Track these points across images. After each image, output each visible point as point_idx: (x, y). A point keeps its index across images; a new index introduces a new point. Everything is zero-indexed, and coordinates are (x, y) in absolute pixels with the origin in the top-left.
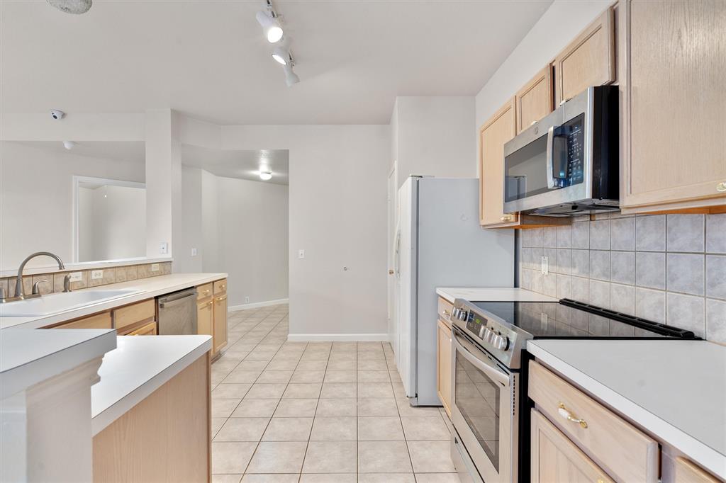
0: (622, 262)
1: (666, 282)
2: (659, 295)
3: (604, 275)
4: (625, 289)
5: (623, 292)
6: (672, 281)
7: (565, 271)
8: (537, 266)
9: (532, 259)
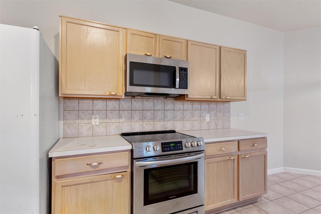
0: (149, 114)
1: (164, 119)
2: (162, 123)
3: (140, 119)
4: (150, 123)
5: (149, 124)
6: (166, 118)
7: (113, 120)
8: (86, 121)
9: (79, 117)
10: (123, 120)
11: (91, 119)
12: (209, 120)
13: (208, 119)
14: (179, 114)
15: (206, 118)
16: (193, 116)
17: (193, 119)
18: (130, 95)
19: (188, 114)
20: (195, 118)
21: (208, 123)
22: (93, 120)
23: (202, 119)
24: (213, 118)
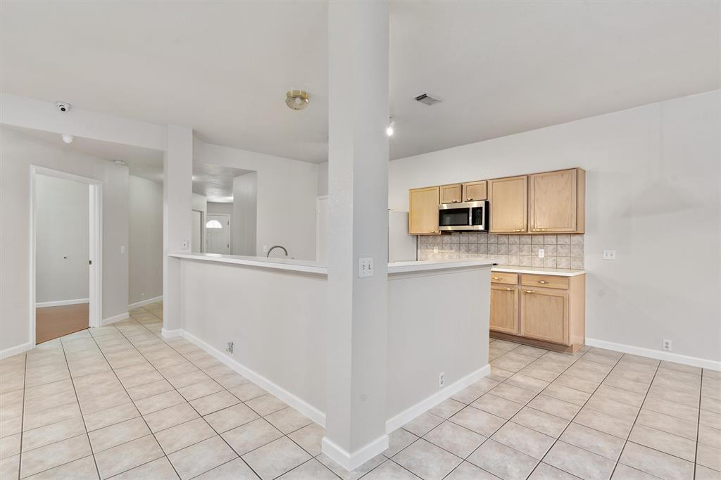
0: (473, 247)
1: (488, 252)
3: (466, 251)
4: (474, 255)
7: (447, 251)
8: (431, 250)
9: (427, 248)
10: (452, 251)
11: (433, 249)
12: (543, 256)
13: (541, 253)
14: (503, 248)
15: (540, 253)
16: (521, 250)
17: (521, 254)
18: (445, 233)
19: (514, 248)
20: (524, 253)
21: (543, 260)
22: (435, 250)
23: (533, 254)
24: (550, 254)
